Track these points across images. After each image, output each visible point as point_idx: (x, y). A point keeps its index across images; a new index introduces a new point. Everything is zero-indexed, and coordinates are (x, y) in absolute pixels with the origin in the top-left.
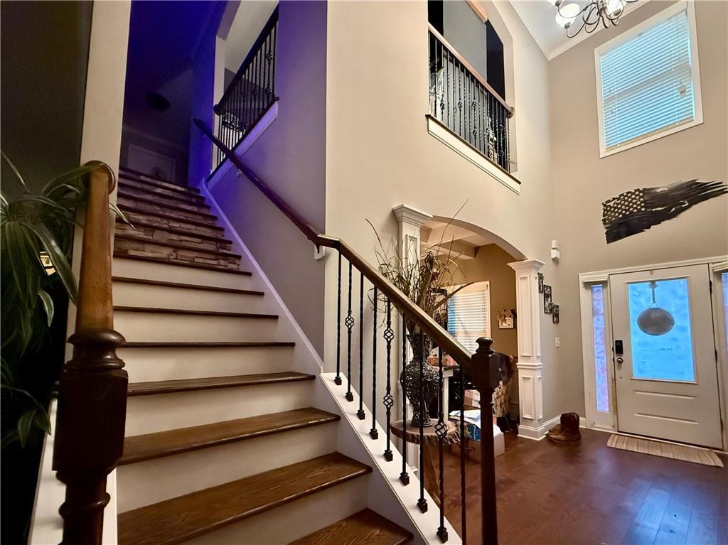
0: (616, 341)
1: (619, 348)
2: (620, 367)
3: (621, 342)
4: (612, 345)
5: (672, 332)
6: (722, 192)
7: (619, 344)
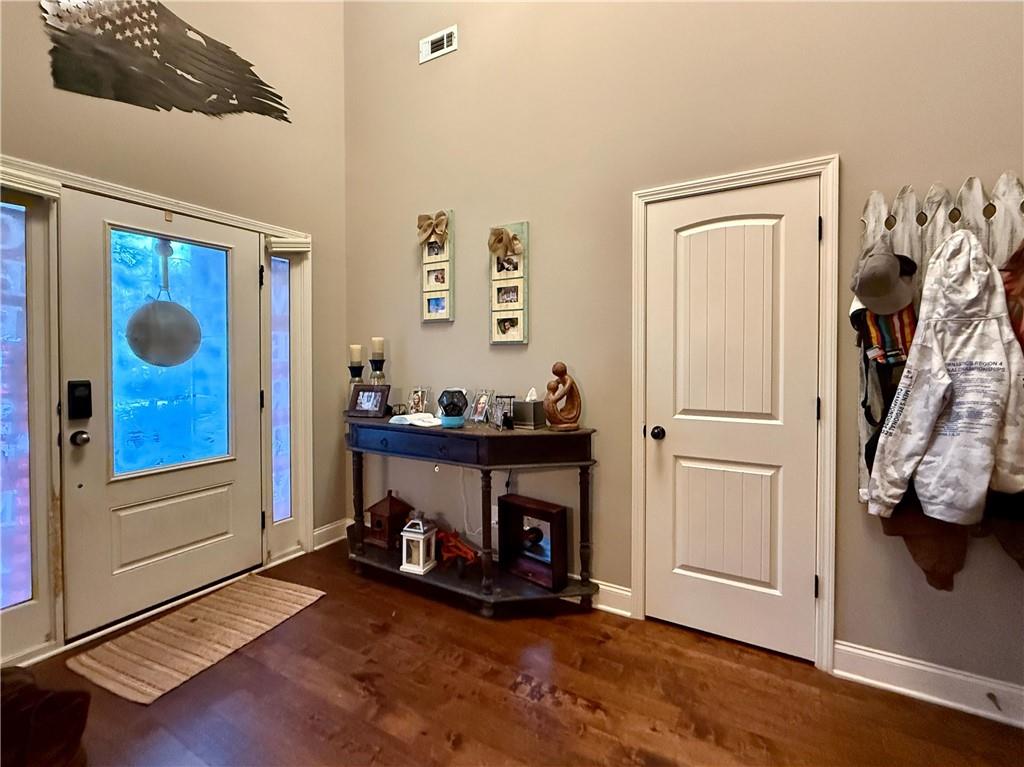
0: (73, 386)
1: (79, 402)
2: (77, 458)
3: (87, 385)
4: (58, 395)
5: (198, 359)
6: (280, 115)
7: (79, 392)
